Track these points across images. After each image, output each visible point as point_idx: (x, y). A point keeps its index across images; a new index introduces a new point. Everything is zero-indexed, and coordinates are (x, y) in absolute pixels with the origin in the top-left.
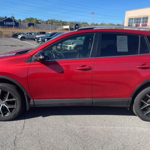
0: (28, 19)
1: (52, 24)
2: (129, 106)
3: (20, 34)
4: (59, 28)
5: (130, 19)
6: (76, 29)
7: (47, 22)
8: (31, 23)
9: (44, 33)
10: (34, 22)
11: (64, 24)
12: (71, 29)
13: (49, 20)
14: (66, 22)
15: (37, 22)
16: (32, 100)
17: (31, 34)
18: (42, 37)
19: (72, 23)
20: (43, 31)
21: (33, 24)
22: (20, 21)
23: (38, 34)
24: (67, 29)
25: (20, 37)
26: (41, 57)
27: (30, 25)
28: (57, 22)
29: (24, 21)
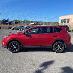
0: (15, 20)
1: (26, 23)
2: (51, 48)
3: (12, 27)
4: (29, 24)
5: (61, 20)
6: (37, 24)
7: (24, 21)
8: (17, 22)
9: (23, 27)
10: (18, 22)
11: (32, 22)
12: (35, 25)
13: (25, 21)
14: (33, 22)
15: (19, 22)
16: (23, 46)
17: (17, 27)
18: (22, 28)
19: (35, 22)
20: (22, 26)
21: (17, 23)
22: (11, 21)
23: (20, 27)
24: (33, 25)
25: (12, 28)
26: (26, 33)
27: (16, 23)
28: (28, 21)
29: (13, 21)
